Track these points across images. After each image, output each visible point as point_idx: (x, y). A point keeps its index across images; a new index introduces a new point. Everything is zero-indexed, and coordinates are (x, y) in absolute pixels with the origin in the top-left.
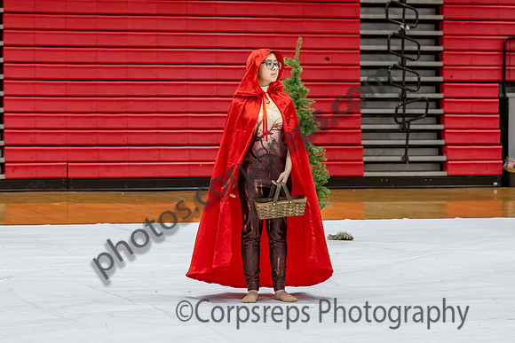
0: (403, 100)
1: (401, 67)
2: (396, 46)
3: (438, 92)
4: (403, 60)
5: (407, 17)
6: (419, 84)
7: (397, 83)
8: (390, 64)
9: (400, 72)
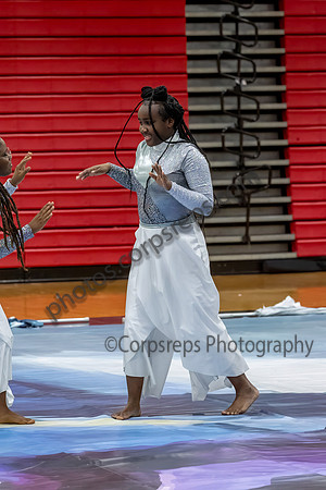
0: (241, 168)
1: (238, 130)
2: (230, 104)
3: (282, 157)
4: (240, 121)
5: (242, 70)
6: (260, 149)
7: (233, 150)
8: (224, 126)
9: (237, 136)
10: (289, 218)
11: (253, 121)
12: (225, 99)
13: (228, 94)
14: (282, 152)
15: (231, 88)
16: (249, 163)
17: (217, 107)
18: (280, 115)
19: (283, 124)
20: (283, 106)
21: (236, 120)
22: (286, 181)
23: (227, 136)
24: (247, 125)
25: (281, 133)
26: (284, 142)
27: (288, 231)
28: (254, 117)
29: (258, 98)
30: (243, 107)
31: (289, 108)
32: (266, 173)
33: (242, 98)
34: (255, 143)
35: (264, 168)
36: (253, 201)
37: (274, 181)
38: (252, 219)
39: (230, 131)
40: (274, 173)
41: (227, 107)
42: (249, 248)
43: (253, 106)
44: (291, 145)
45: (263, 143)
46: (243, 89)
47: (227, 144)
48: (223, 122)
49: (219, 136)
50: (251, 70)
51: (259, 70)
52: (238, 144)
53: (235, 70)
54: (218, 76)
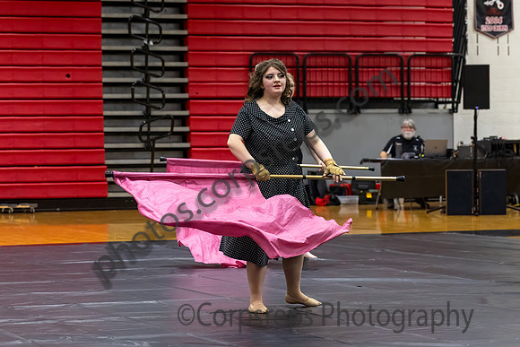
0: (148, 117)
1: (145, 84)
2: (139, 61)
3: (183, 108)
4: (147, 77)
5: (150, 32)
6: (164, 101)
7: (141, 101)
8: (134, 80)
9: (145, 89)
11: (158, 77)
12: (134, 57)
13: (137, 52)
14: (183, 104)
15: (140, 47)
16: (154, 113)
17: (128, 64)
18: (182, 72)
19: (185, 80)
20: (185, 64)
21: (143, 75)
22: (187, 129)
23: (136, 89)
24: (153, 80)
25: (182, 88)
26: (186, 96)
28: (159, 73)
29: (164, 57)
30: (150, 64)
31: (190, 66)
32: (169, 122)
33: (149, 57)
34: (160, 96)
35: (168, 117)
36: (157, 145)
37: (176, 129)
38: (156, 161)
39: (138, 84)
40: (176, 122)
41: (136, 64)
43: (160, 64)
44: (191, 98)
45: (167, 96)
46: (151, 49)
47: (136, 96)
48: (133, 77)
49: (129, 89)
50: (158, 32)
51: (164, 32)
52: (145, 96)
53: (144, 32)
54: (128, 37)
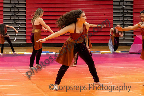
2: (122, 11)
3: (132, 22)
6: (127, 21)
7: (122, 21)
8: (120, 16)
9: (123, 18)
10: (133, 35)
11: (126, 15)
12: (121, 10)
13: (121, 9)
16: (125, 23)
17: (119, 12)
18: (132, 14)
19: (133, 16)
20: (133, 12)
21: (123, 14)
23: (121, 18)
24: (125, 16)
25: (132, 17)
26: (133, 19)
27: (133, 38)
28: (126, 14)
29: (128, 10)
30: (124, 12)
31: (134, 12)
33: (124, 10)
34: (126, 19)
35: (128, 24)
38: (125, 35)
41: (121, 12)
42: (124, 41)
43: (127, 12)
44: (134, 20)
45: (128, 19)
46: (124, 8)
48: (120, 15)
49: (119, 18)
50: (126, 4)
51: (128, 4)
52: (123, 19)
53: (123, 4)
54: (119, 5)
